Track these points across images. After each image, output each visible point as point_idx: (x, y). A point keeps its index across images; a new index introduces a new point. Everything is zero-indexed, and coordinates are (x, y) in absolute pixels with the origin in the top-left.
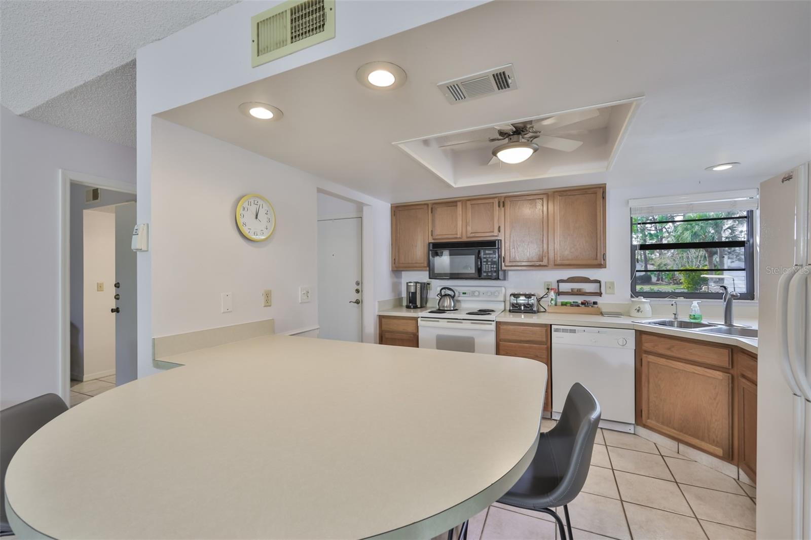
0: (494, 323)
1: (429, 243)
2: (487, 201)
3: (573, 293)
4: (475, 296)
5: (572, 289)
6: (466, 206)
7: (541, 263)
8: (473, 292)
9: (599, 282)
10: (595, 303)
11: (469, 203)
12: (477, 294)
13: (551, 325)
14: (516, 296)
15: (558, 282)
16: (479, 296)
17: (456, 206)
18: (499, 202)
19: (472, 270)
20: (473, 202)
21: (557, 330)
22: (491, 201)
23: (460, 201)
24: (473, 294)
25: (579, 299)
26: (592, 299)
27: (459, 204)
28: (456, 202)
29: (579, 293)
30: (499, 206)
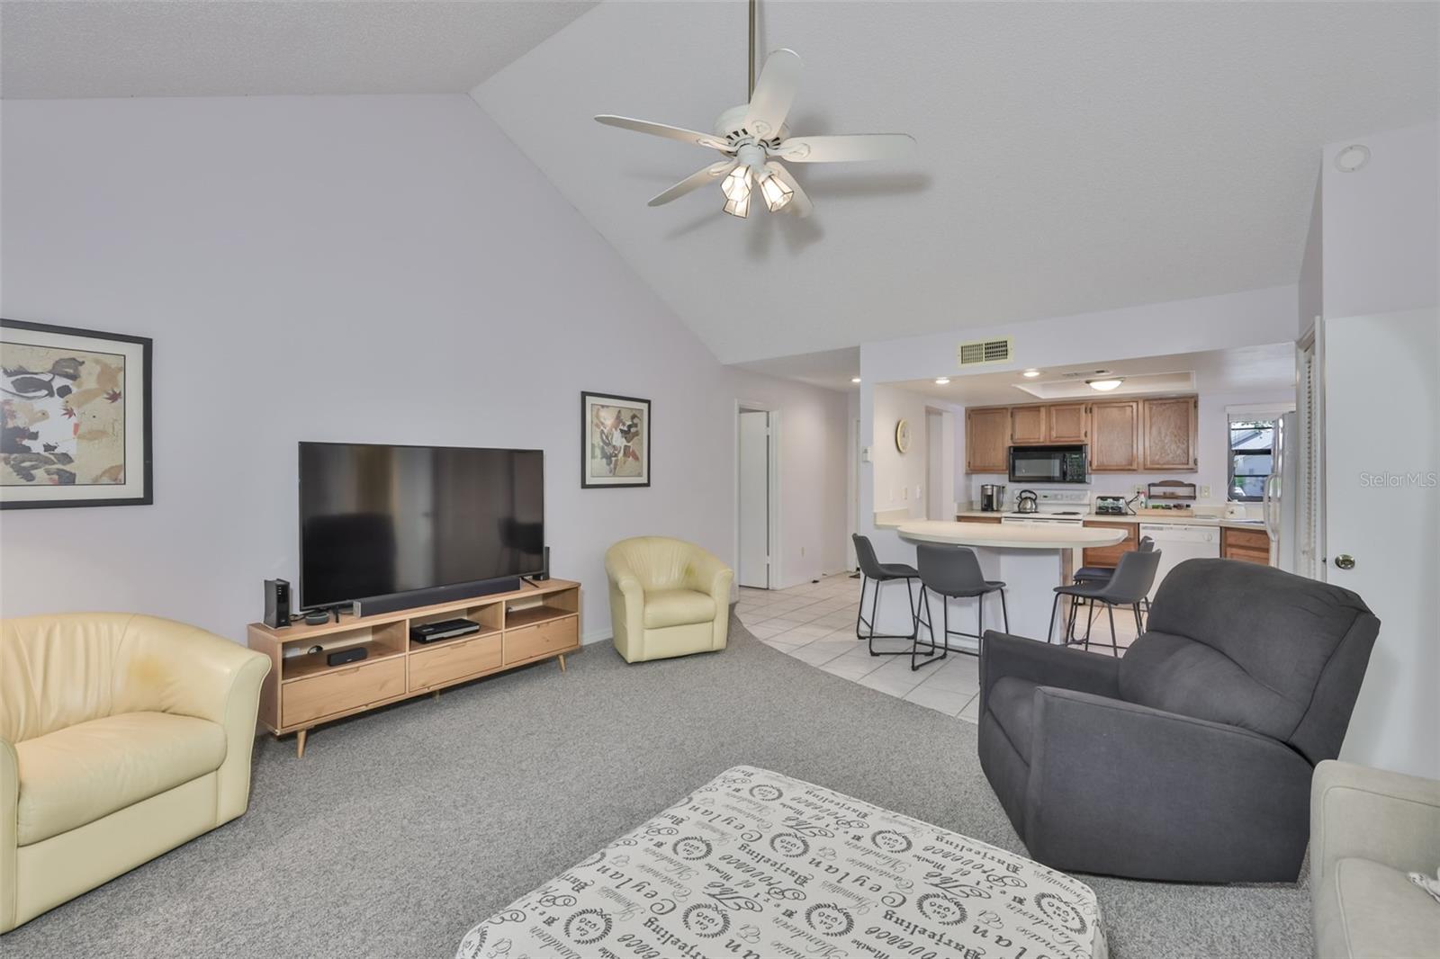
0: (1081, 522)
1: (1010, 447)
2: (1074, 407)
3: (1165, 496)
4: (1058, 499)
5: (1165, 493)
6: (1050, 412)
7: (1130, 467)
8: (1056, 496)
9: (1194, 486)
10: (1188, 506)
11: (1053, 408)
12: (1059, 497)
13: (1139, 524)
14: (1103, 499)
15: (1149, 485)
16: (1062, 499)
17: (1039, 411)
18: (1086, 409)
19: (1057, 473)
20: (1058, 408)
21: (1144, 528)
22: (1077, 407)
23: (1043, 406)
24: (1055, 497)
25: (1171, 503)
26: (1185, 503)
27: (1043, 410)
28: (1039, 407)
29: (1173, 496)
30: (1086, 412)
